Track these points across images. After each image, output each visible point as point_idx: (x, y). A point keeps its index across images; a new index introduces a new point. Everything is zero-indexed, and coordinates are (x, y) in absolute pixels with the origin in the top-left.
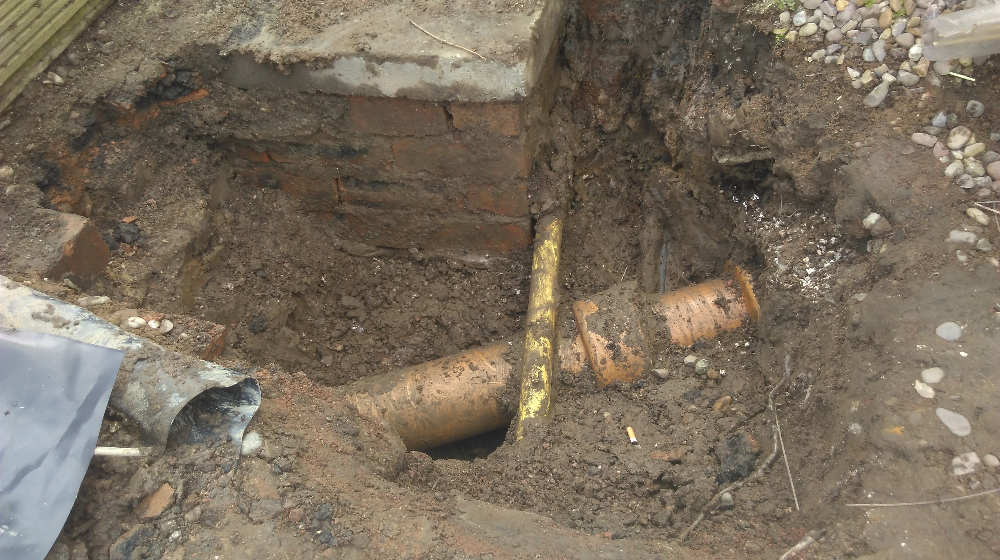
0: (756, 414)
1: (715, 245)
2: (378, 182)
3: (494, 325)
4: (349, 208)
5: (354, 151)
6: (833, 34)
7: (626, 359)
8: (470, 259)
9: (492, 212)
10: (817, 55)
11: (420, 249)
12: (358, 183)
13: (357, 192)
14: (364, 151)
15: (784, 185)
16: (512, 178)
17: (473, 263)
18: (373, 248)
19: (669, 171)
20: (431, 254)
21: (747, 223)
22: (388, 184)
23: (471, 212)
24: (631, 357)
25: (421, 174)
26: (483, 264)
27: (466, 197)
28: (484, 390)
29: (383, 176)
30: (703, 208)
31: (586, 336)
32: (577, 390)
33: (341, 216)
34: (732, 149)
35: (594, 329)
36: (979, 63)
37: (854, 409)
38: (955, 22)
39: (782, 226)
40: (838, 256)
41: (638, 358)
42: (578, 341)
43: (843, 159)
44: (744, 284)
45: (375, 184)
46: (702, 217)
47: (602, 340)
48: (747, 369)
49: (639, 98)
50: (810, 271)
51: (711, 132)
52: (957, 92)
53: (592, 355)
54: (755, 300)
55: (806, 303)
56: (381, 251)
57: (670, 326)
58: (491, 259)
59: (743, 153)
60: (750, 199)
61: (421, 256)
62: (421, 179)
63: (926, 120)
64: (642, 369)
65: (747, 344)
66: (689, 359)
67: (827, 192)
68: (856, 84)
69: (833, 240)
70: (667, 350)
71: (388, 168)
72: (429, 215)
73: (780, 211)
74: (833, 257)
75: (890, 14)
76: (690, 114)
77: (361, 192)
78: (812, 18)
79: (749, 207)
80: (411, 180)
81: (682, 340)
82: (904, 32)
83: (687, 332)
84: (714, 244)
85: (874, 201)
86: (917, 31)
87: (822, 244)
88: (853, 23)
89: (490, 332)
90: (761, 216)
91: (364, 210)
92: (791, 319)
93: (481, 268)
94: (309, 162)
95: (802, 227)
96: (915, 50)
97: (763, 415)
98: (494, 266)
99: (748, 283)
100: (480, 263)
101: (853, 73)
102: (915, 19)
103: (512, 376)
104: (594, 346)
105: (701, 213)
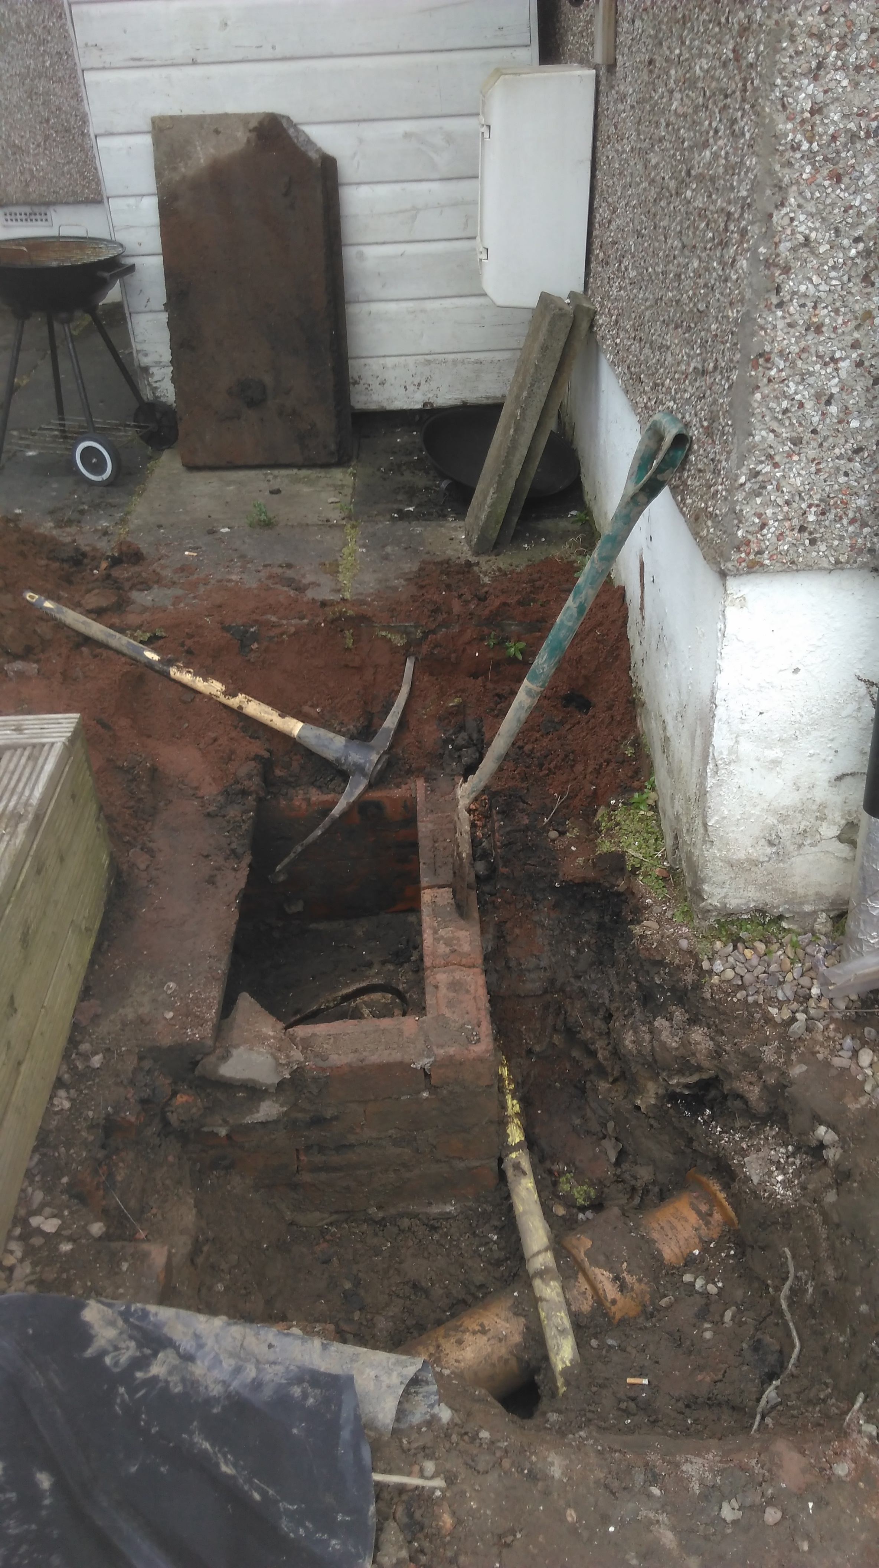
0: (765, 1319)
1: (671, 1157)
2: (344, 1146)
3: (479, 1279)
4: (306, 1177)
5: (325, 1119)
6: (748, 978)
7: (632, 1289)
8: (435, 1210)
9: (460, 1158)
10: (741, 995)
11: (380, 1208)
12: (322, 1149)
13: (319, 1159)
14: (335, 1118)
15: (738, 1103)
16: (484, 1123)
17: (440, 1214)
18: (326, 1215)
19: (608, 1086)
20: (392, 1211)
21: (706, 1136)
22: (354, 1146)
23: (438, 1161)
24: (636, 1286)
25: (391, 1132)
26: (450, 1212)
27: (435, 1147)
28: (503, 1350)
29: (352, 1139)
30: (652, 1122)
31: (590, 1273)
32: (592, 1330)
33: (295, 1187)
34: (681, 1072)
35: (596, 1263)
36: (863, 997)
37: (858, 1294)
38: (840, 972)
39: (742, 1139)
40: (798, 1162)
41: (643, 1286)
42: (581, 1278)
43: (786, 1084)
44: (715, 1195)
45: (341, 1148)
46: (653, 1130)
47: (607, 1274)
48: (740, 1276)
49: (562, 1017)
50: (780, 1178)
51: (657, 1058)
52: (853, 1021)
53: (601, 1292)
54: (729, 1208)
55: (785, 1209)
56: (334, 1217)
57: (660, 1247)
58: (458, 1206)
59: (691, 1075)
60: (703, 1114)
61: (381, 1214)
62: (390, 1137)
63: (838, 1047)
64: (648, 1296)
65: (732, 1252)
66: (688, 1278)
67: (776, 1108)
68: (778, 1020)
69: (790, 1148)
70: (664, 1272)
71: (358, 1130)
72: (395, 1170)
73: (738, 1124)
74: (794, 1163)
75: (788, 961)
76: (629, 1039)
77: (324, 1158)
78: (727, 965)
79: (705, 1121)
80: (381, 1139)
81: (673, 1260)
82: (802, 975)
83: (677, 1250)
84: (670, 1155)
85: (820, 1117)
86: (812, 974)
87: (782, 1153)
88: (761, 969)
89: (476, 1286)
90: (719, 1129)
91: (323, 1176)
92: (773, 1223)
93: (447, 1217)
94: (273, 1137)
95: (761, 1139)
96: (815, 991)
97: (772, 1317)
98: (462, 1213)
99: (718, 1192)
100: (447, 1213)
101: (774, 1011)
102: (808, 965)
103: (527, 1328)
104: (601, 1282)
105: (651, 1126)
